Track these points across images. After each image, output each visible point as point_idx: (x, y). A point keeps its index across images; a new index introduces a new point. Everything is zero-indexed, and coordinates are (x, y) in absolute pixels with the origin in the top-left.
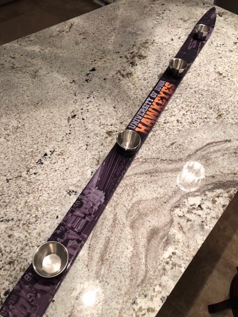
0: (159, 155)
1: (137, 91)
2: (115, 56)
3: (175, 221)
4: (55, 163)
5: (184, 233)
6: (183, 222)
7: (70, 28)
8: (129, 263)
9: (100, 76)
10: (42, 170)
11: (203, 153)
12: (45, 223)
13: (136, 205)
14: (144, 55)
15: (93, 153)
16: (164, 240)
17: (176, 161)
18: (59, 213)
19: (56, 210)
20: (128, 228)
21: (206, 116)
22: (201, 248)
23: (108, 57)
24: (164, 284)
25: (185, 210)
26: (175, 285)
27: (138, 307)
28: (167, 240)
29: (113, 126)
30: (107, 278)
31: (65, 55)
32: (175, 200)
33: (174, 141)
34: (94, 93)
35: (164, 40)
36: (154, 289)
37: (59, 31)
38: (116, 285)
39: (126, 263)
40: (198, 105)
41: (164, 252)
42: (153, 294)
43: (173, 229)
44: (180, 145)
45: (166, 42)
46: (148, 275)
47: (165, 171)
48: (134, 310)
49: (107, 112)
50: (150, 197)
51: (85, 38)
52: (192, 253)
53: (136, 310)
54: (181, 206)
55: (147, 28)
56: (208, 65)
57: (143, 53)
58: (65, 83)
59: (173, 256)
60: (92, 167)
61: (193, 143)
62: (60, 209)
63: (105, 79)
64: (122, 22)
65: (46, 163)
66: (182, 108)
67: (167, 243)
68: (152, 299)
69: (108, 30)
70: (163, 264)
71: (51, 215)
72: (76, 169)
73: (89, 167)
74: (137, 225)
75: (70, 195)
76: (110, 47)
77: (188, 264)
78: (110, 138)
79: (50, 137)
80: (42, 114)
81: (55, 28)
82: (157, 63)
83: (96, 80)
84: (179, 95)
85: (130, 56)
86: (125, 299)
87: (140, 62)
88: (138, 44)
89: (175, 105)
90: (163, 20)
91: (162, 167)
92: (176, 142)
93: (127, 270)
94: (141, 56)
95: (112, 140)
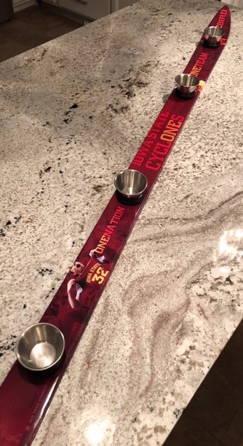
0: (167, 214)
1: (136, 129)
2: (104, 86)
3: (193, 302)
4: (22, 233)
5: (206, 318)
6: (205, 303)
7: (43, 55)
8: (128, 365)
9: (84, 114)
10: (4, 244)
11: (232, 206)
12: (8, 315)
13: (136, 283)
14: (145, 81)
15: (75, 216)
16: (177, 330)
17: (192, 219)
18: (27, 301)
19: (23, 297)
20: (125, 316)
21: (234, 156)
22: (232, 338)
23: (95, 88)
24: (179, 392)
25: (208, 285)
26: (195, 392)
27: (141, 426)
28: (181, 330)
29: (102, 179)
30: (95, 387)
31: (36, 90)
32: (192, 273)
33: (189, 193)
34: (76, 136)
35: (173, 60)
36: (164, 399)
37: (28, 60)
38: (109, 397)
39: (123, 365)
40: (223, 142)
41: (178, 346)
42: (163, 406)
43: (190, 314)
44: (198, 197)
45: (175, 63)
46: (155, 379)
47: (177, 235)
48: (135, 430)
49: (94, 161)
50: (156, 271)
51: (62, 67)
52: (219, 345)
53: (139, 431)
54: (201, 281)
55: (147, 46)
56: (236, 88)
57: (143, 79)
58: (36, 126)
59: (191, 351)
60: (74, 236)
61: (217, 193)
62: (28, 295)
63: (90, 117)
64: (114, 41)
65: (9, 234)
66: (200, 147)
67: (182, 333)
68: (161, 414)
69: (96, 53)
70: (177, 363)
71: (16, 304)
72: (51, 239)
73: (69, 236)
74: (138, 310)
75: (43, 275)
76: (98, 75)
77: (213, 361)
78: (98, 195)
79: (15, 198)
80: (5, 170)
81: (22, 57)
82: (163, 91)
83: (78, 119)
84: (195, 131)
85: (125, 85)
86: (122, 416)
87: (140, 91)
88: (136, 68)
89: (190, 145)
90: (171, 35)
91: (173, 230)
92: (192, 194)
93: (125, 374)
94: (141, 83)
95: (101, 197)
